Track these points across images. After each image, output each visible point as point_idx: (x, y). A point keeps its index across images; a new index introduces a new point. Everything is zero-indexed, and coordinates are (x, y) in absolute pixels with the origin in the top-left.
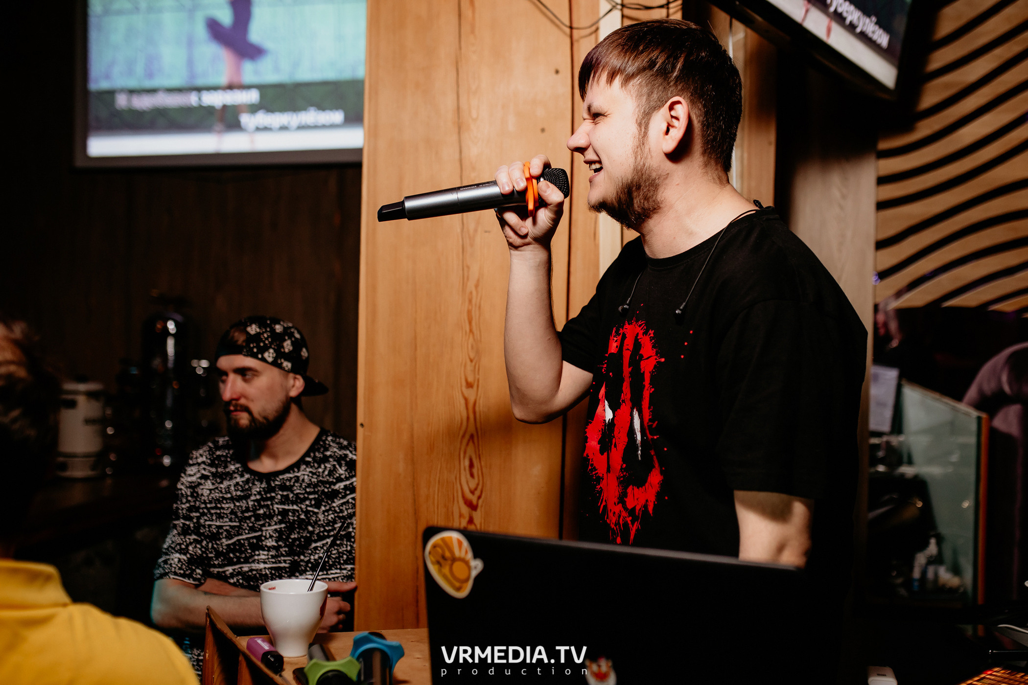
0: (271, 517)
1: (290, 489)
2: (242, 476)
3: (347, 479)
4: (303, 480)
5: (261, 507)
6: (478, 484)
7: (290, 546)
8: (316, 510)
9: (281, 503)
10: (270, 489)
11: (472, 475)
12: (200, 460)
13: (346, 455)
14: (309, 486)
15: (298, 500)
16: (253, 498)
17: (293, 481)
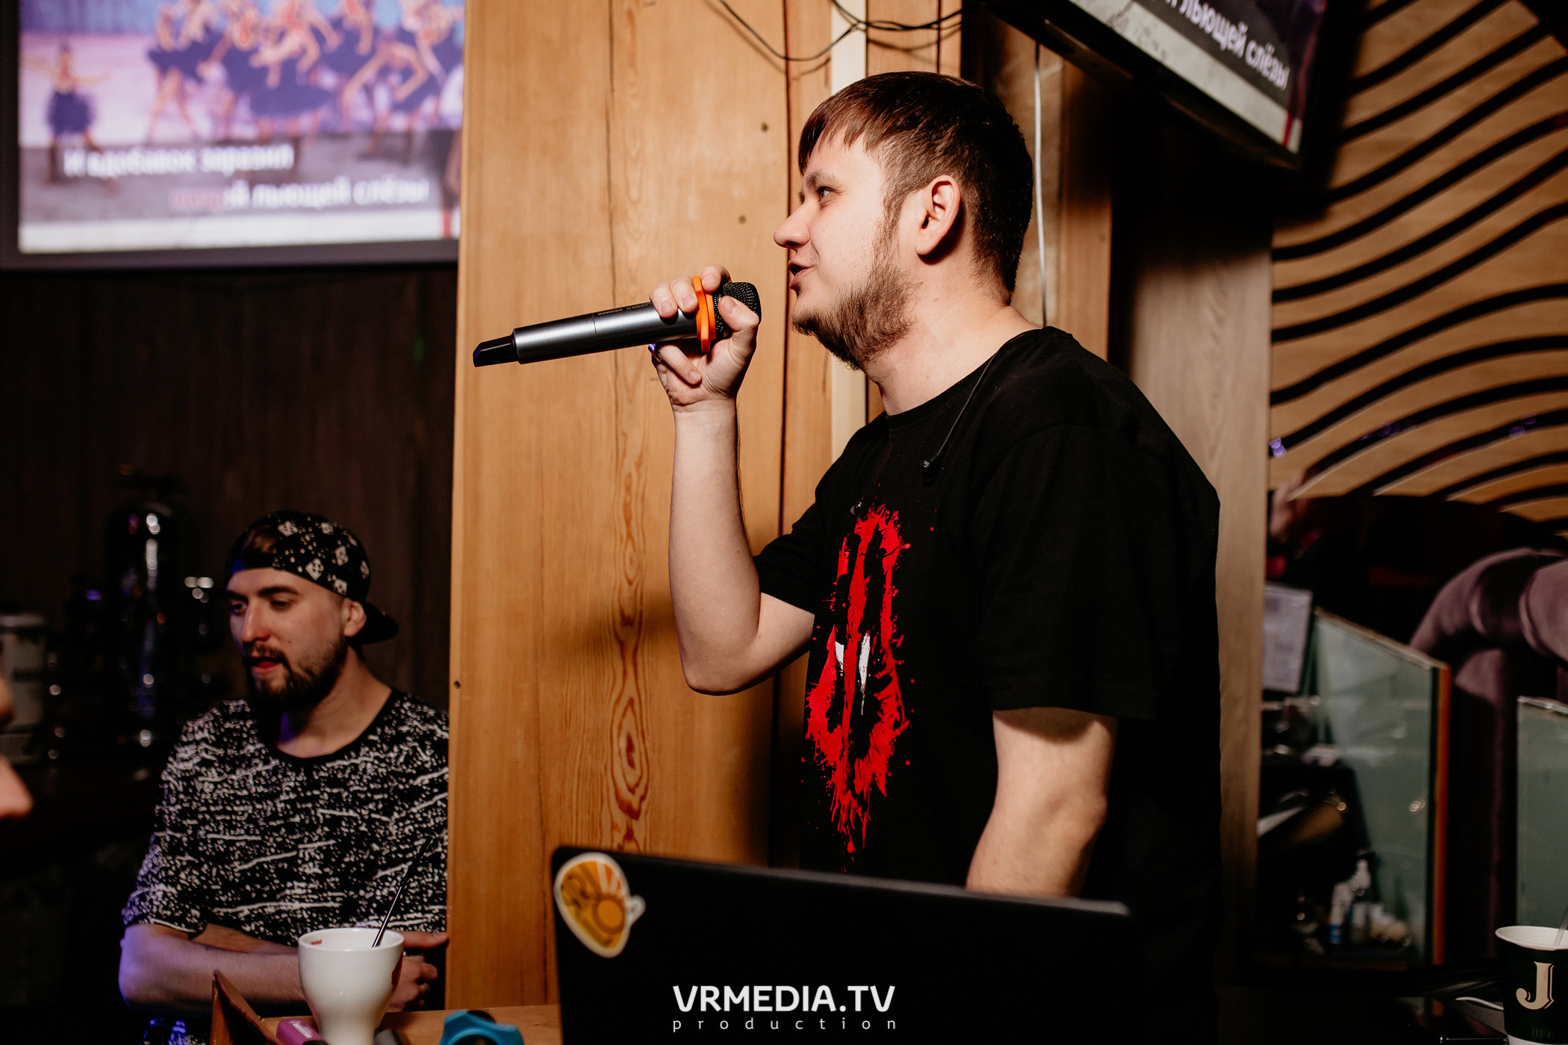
0: (312, 828)
1: (344, 784)
2: (266, 762)
3: (434, 769)
4: (365, 770)
5: (297, 812)
6: (641, 778)
7: (343, 876)
8: (385, 819)
9: (330, 806)
10: (313, 784)
11: (631, 763)
12: (199, 736)
13: (433, 732)
14: (374, 779)
15: (357, 802)
16: (283, 797)
17: (348, 771)
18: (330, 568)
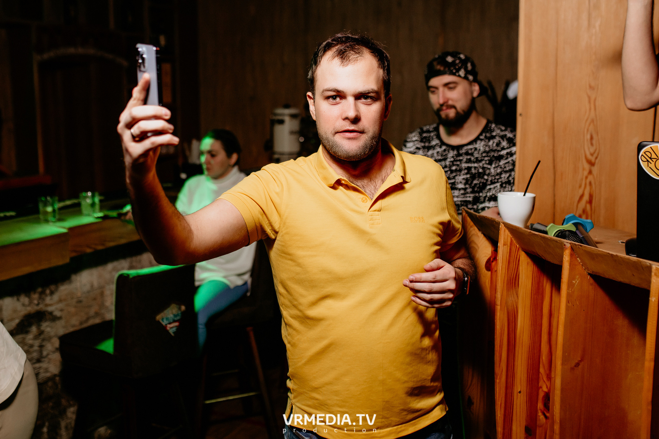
0: (460, 170)
1: (472, 154)
2: (441, 147)
3: (508, 148)
4: (480, 150)
5: (454, 165)
6: (596, 150)
7: (473, 188)
8: (489, 167)
9: (466, 162)
10: (459, 155)
11: (592, 144)
12: (414, 139)
13: (506, 135)
14: (485, 152)
15: (477, 161)
16: (449, 160)
17: (473, 150)
18: (467, 72)
